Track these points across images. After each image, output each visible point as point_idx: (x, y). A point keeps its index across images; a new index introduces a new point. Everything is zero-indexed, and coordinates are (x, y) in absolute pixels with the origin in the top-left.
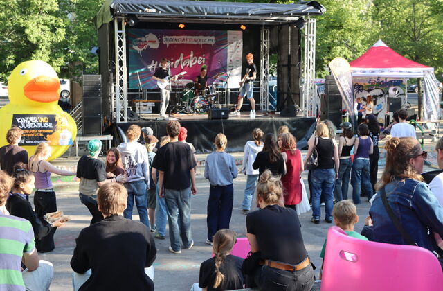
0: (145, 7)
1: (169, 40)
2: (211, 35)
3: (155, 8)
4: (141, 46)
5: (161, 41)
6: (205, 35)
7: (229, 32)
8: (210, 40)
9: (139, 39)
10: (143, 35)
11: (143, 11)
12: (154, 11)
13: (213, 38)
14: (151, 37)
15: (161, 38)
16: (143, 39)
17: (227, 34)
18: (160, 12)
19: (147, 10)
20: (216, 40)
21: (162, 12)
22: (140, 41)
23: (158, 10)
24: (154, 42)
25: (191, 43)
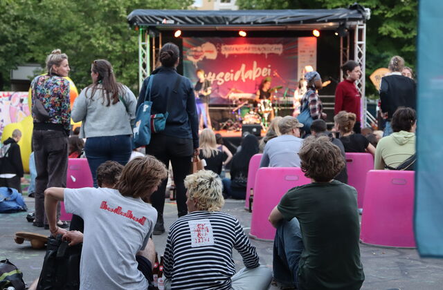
0: (163, 18)
1: (229, 50)
2: (278, 43)
3: (172, 19)
4: (196, 57)
5: (219, 51)
6: (271, 43)
7: (300, 39)
8: (277, 49)
9: (195, 49)
10: (199, 44)
11: (160, 22)
12: (172, 22)
13: (280, 46)
14: (208, 46)
15: (220, 47)
16: (199, 49)
17: (297, 42)
18: (178, 23)
19: (164, 21)
20: (284, 48)
21: (181, 23)
22: (196, 51)
23: (176, 22)
24: (211, 52)
25: (255, 52)
